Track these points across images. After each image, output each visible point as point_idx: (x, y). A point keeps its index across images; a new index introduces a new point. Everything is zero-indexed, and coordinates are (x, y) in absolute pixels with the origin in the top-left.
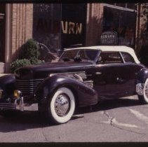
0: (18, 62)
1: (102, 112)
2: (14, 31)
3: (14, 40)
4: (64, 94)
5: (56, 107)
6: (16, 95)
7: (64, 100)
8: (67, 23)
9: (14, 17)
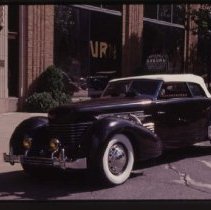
0: (36, 96)
1: (166, 166)
2: (30, 55)
3: (30, 67)
4: (119, 144)
5: (109, 162)
6: (53, 145)
7: (120, 151)
8: (97, 43)
9: (30, 36)
